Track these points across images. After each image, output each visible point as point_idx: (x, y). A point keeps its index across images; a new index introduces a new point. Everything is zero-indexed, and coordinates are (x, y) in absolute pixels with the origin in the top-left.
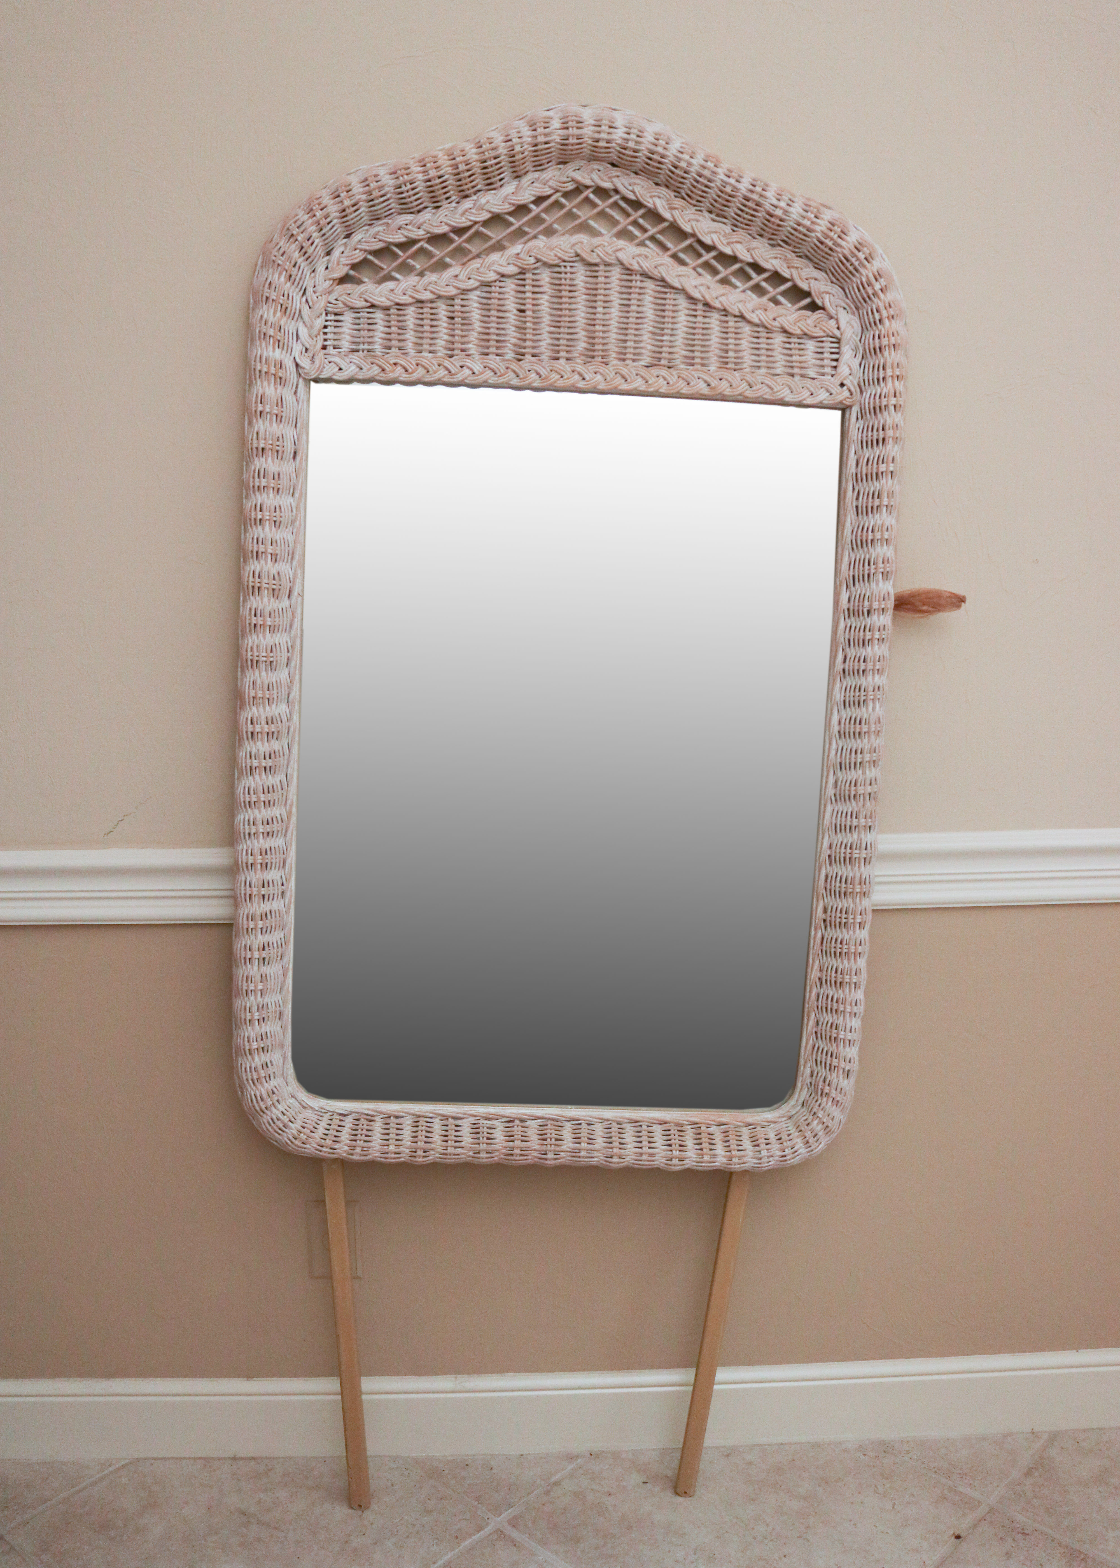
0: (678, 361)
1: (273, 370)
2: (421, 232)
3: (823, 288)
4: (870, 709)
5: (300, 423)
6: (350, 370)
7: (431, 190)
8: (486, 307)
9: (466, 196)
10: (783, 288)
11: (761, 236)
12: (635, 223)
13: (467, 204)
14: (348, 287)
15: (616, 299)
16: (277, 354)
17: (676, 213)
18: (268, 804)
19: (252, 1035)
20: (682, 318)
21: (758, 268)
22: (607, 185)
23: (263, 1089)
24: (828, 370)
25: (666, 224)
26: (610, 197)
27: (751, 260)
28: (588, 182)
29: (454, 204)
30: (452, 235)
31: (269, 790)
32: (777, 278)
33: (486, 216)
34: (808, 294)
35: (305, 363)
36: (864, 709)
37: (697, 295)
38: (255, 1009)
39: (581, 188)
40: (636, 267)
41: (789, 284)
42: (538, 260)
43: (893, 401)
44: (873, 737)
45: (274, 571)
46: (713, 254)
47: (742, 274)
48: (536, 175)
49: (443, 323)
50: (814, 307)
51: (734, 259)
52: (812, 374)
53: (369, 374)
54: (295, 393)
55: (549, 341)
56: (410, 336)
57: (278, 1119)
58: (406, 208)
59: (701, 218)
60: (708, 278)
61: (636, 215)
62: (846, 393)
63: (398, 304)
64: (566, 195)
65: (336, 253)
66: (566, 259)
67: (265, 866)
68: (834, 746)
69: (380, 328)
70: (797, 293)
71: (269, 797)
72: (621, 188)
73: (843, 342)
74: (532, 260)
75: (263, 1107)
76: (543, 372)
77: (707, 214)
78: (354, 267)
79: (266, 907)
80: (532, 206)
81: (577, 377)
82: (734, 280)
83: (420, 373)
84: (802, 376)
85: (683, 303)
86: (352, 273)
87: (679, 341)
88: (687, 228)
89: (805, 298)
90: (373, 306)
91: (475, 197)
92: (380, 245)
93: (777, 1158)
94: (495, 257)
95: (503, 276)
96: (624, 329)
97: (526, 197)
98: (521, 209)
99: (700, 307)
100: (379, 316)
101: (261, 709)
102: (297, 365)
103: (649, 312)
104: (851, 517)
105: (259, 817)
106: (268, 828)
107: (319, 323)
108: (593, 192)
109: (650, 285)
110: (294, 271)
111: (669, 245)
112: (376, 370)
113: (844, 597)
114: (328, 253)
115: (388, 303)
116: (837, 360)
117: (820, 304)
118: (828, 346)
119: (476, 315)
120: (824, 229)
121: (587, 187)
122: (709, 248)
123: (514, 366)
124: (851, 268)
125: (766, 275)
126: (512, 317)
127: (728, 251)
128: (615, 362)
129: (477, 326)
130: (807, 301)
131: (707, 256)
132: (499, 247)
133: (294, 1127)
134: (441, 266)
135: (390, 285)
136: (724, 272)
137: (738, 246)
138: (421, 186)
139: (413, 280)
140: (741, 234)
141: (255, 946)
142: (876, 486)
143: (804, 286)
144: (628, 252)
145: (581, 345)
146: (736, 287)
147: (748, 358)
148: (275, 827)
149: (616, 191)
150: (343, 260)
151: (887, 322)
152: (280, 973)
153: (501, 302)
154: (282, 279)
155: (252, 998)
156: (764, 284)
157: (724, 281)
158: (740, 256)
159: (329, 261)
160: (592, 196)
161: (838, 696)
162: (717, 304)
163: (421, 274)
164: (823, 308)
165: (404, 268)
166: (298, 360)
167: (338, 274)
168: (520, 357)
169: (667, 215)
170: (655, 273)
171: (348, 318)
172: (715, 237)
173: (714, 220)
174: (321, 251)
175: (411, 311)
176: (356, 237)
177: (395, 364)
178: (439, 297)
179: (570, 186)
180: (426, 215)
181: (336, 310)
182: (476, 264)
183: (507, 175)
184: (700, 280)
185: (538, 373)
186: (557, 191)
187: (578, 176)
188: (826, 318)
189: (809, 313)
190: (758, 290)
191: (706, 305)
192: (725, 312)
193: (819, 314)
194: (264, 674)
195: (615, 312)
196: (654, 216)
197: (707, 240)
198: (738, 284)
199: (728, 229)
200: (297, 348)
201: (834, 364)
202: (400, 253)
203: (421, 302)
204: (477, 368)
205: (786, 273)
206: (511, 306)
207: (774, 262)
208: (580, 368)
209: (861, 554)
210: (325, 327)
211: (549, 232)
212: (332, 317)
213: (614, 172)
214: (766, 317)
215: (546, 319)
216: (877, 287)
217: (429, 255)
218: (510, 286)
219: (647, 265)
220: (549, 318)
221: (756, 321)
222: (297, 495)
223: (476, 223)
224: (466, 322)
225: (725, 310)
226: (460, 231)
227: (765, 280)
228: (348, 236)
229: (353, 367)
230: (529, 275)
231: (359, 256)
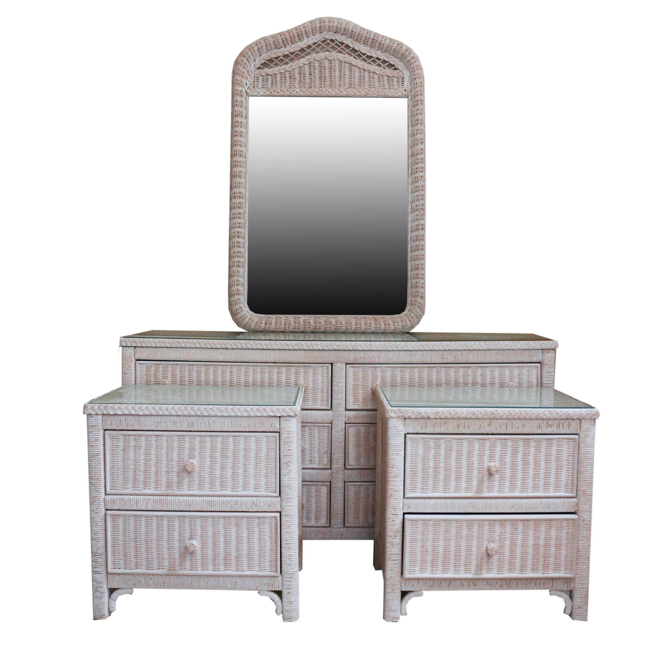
0: (357, 86)
1: (239, 93)
2: (281, 54)
3: (398, 63)
4: (419, 182)
5: (247, 108)
6: (262, 93)
7: (283, 42)
8: (300, 73)
9: (294, 43)
10: (386, 64)
11: (379, 50)
12: (342, 49)
13: (294, 46)
14: (261, 70)
15: (337, 70)
16: (240, 88)
17: (354, 45)
18: (239, 218)
19: (235, 289)
20: (357, 74)
21: (379, 59)
22: (334, 38)
23: (238, 307)
24: (401, 86)
25: (351, 48)
26: (335, 42)
27: (376, 57)
28: (328, 38)
29: (290, 46)
30: (290, 55)
31: (239, 214)
32: (385, 62)
33: (299, 49)
34: (394, 66)
35: (249, 91)
36: (417, 183)
37: (360, 67)
38: (235, 281)
39: (326, 40)
40: (343, 60)
41: (388, 63)
42: (315, 60)
43: (419, 93)
44: (421, 191)
45: (240, 149)
46: (366, 56)
47: (374, 61)
48: (313, 37)
49: (288, 79)
50: (396, 69)
51: (372, 57)
52: (396, 88)
53: (267, 94)
54: (246, 100)
55: (318, 82)
56: (279, 83)
57: (243, 316)
58: (276, 48)
59: (361, 46)
60: (363, 63)
61: (343, 47)
62: (407, 93)
63: (275, 74)
64: (322, 42)
65: (257, 61)
66: (322, 59)
67: (239, 237)
68: (410, 196)
69: (270, 81)
70: (391, 66)
71: (239, 216)
72: (337, 39)
73: (405, 78)
74: (313, 60)
75: (238, 312)
76: (317, 91)
77: (363, 45)
78: (262, 64)
79: (239, 249)
80: (312, 45)
81: (327, 92)
82: (372, 63)
83: (282, 93)
84: (393, 88)
85: (357, 70)
86: (261, 66)
87: (356, 80)
88: (357, 49)
89: (393, 67)
90: (268, 75)
91: (296, 44)
92: (269, 58)
93: (401, 326)
94: (302, 59)
95: (305, 64)
96: (340, 78)
97: (310, 43)
98: (309, 47)
99: (362, 70)
100: (269, 77)
101: (237, 189)
102: (246, 92)
103: (347, 72)
104: (410, 128)
105: (237, 221)
106: (239, 225)
107: (252, 80)
108: (330, 41)
109: (347, 65)
110: (245, 65)
111: (353, 54)
112: (269, 93)
113: (410, 151)
114: (255, 61)
115: (272, 74)
116: (403, 83)
117: (397, 68)
118: (400, 80)
119: (297, 76)
120: (396, 46)
121: (328, 39)
122: (364, 54)
123: (309, 90)
124: (405, 57)
125: (381, 61)
126: (308, 76)
127: (369, 55)
128: (338, 87)
129: (298, 79)
130: (394, 67)
131: (364, 57)
132: (303, 57)
133: (247, 319)
134: (287, 63)
135: (272, 69)
136: (369, 61)
137: (372, 53)
138: (280, 41)
139: (279, 67)
140: (373, 50)
141: (236, 261)
142: (417, 117)
143: (392, 63)
144: (340, 56)
145: (328, 83)
146: (372, 65)
147: (377, 84)
148: (241, 225)
149: (336, 40)
150: (259, 63)
151: (416, 71)
152: (243, 272)
153: (304, 72)
154: (242, 68)
155: (235, 277)
156: (381, 64)
157: (369, 63)
158: (373, 56)
159: (255, 63)
160: (329, 42)
161: (410, 181)
162: (367, 69)
163: (281, 66)
164: (398, 69)
165: (276, 65)
166: (247, 91)
167: (257, 67)
168: (310, 87)
169: (351, 46)
170: (348, 62)
171: (261, 78)
172: (365, 51)
173: (365, 46)
174: (253, 60)
175: (279, 76)
176: (262, 56)
177: (274, 91)
178: (287, 71)
179: (323, 39)
180: (282, 49)
181: (257, 77)
182: (296, 62)
183: (305, 37)
184: (361, 63)
185: (316, 92)
186: (319, 41)
187: (325, 36)
188: (399, 72)
189: (394, 71)
190: (379, 65)
191: (364, 70)
192: (369, 72)
193: (397, 71)
194: (238, 179)
195: (337, 73)
196: (348, 46)
197: (363, 52)
198: (373, 64)
199: (369, 49)
200: (246, 87)
201: (403, 84)
202: (275, 60)
203: (282, 73)
204: (298, 90)
205: (387, 60)
206: (307, 73)
207: (383, 57)
208: (328, 90)
209: (414, 138)
210: (254, 81)
211: (317, 52)
212: (256, 79)
213: (335, 34)
214: (382, 73)
215: (318, 76)
216: (412, 61)
217: (283, 61)
218: (307, 67)
219: (346, 60)
220: (318, 75)
221: (378, 73)
222: (247, 129)
223: (297, 51)
224: (295, 79)
225: (369, 71)
226: (292, 53)
227: (381, 62)
228: (260, 56)
229: (262, 92)
230: (312, 64)
231: (263, 61)
